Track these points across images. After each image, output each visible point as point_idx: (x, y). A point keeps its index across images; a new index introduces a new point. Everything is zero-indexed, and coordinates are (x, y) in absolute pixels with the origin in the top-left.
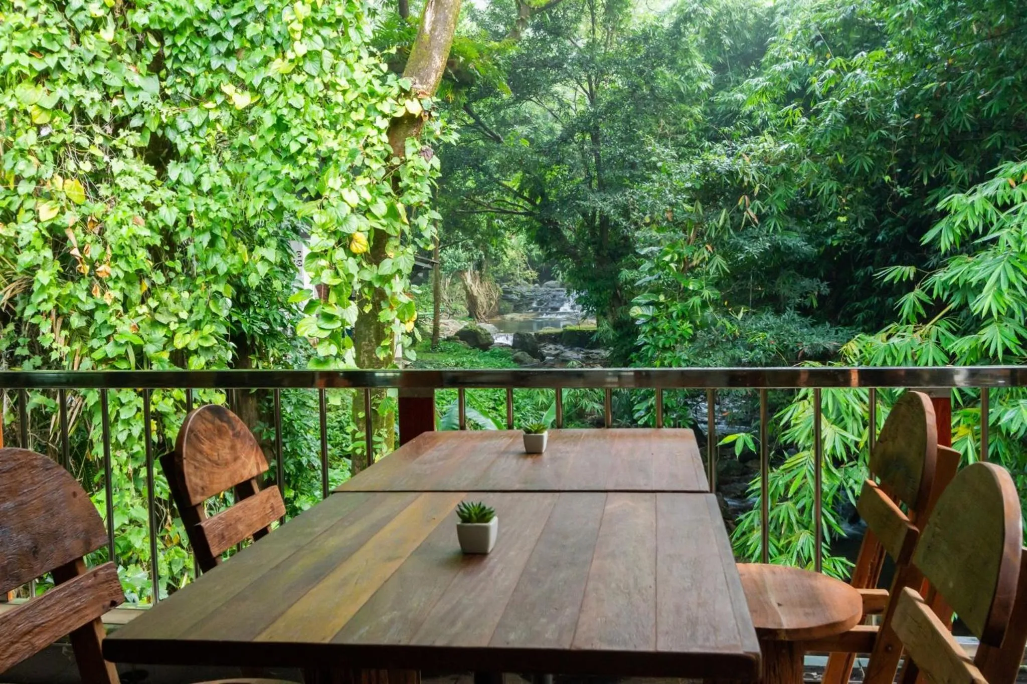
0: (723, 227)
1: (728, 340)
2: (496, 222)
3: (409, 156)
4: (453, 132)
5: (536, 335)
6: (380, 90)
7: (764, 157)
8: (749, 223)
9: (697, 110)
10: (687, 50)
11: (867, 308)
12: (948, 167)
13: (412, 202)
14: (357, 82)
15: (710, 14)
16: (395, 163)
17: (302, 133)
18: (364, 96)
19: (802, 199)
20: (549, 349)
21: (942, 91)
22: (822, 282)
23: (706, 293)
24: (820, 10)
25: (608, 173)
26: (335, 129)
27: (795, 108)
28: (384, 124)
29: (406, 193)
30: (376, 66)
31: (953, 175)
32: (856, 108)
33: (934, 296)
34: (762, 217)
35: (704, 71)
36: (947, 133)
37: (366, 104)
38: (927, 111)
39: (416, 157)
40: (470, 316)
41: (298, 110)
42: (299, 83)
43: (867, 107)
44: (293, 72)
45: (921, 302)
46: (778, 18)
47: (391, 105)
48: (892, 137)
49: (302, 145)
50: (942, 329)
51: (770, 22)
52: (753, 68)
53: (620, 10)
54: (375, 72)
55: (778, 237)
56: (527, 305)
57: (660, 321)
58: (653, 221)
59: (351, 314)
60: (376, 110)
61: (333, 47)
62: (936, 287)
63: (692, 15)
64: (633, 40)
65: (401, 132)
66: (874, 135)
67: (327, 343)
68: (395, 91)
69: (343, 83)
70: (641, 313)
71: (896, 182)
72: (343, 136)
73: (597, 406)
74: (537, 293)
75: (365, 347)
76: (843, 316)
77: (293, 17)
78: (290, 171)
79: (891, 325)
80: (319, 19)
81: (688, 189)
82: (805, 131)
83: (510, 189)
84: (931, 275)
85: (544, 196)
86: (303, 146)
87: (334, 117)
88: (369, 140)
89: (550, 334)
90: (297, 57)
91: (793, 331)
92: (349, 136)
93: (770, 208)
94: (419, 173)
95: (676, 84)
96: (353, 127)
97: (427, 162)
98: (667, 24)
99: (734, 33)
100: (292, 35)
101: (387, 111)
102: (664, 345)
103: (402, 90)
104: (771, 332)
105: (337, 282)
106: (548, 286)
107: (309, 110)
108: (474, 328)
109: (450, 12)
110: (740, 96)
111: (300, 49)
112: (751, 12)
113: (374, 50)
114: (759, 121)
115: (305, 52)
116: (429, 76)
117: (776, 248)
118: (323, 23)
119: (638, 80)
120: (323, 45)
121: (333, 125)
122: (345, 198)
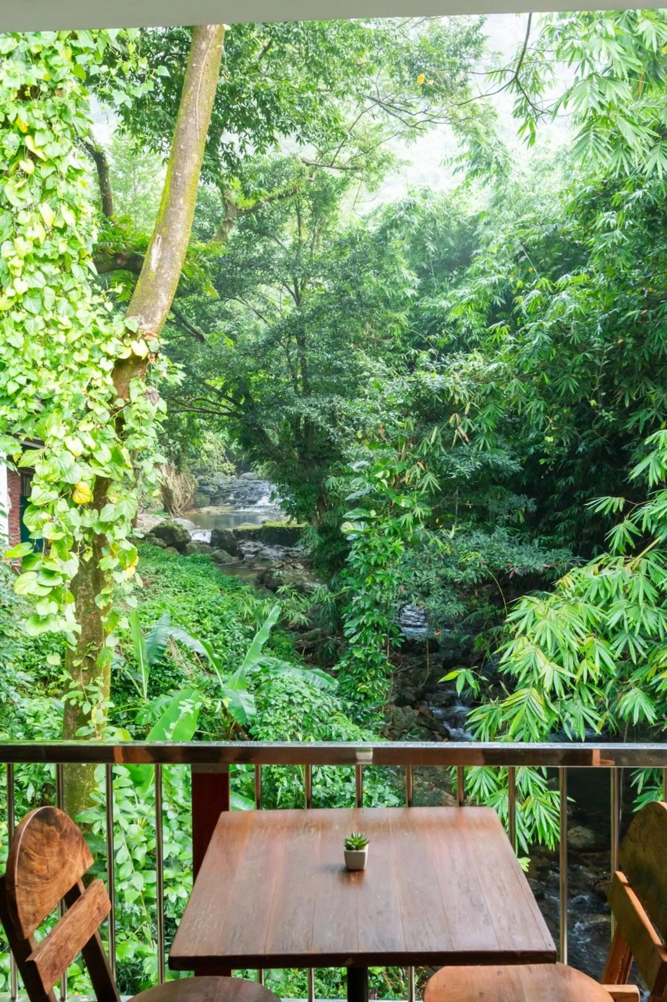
0: (433, 445)
1: (440, 558)
2: (198, 421)
3: (134, 398)
4: (178, 372)
5: (235, 531)
6: (105, 330)
7: (473, 375)
8: (459, 441)
9: (402, 316)
10: (393, 256)
11: (569, 518)
12: (648, 390)
13: (137, 447)
14: (81, 321)
15: (416, 222)
16: (119, 406)
17: (21, 373)
18: (88, 337)
19: (510, 417)
20: (248, 547)
21: (643, 318)
22: (529, 498)
23: (418, 511)
24: (524, 227)
25: (315, 379)
26: (57, 370)
27: (502, 325)
28: (109, 365)
29: (130, 437)
30: (101, 305)
31: (653, 398)
32: (561, 330)
33: (643, 529)
34: (472, 435)
35: (410, 278)
36: (647, 359)
37: (90, 344)
38: (629, 337)
39: (141, 400)
40: (165, 510)
41: (16, 350)
42: (18, 321)
43: (572, 330)
44: (13, 309)
45: (630, 532)
46: (480, 227)
47: (117, 346)
48: (597, 361)
49: (20, 385)
50: (651, 563)
51: (474, 231)
52: (455, 273)
53: (326, 212)
54: (100, 311)
55: (487, 455)
56: (224, 497)
57: (372, 538)
58: (365, 437)
59: (71, 567)
60: (100, 350)
61: (54, 283)
62: (645, 519)
63: (399, 222)
64: (340, 244)
65: (126, 373)
66: (579, 358)
67: (47, 600)
68: (120, 332)
69: (66, 322)
70: (352, 529)
71: (600, 406)
72: (65, 378)
73: (303, 617)
74: (233, 485)
75: (82, 592)
76: (545, 524)
77: (13, 253)
78: (8, 412)
79: (602, 556)
80: (41, 255)
81: (399, 405)
82: (514, 351)
83: (212, 389)
84: (639, 507)
85: (248, 396)
86: (22, 387)
87: (55, 357)
88: (94, 383)
89: (249, 531)
90: (17, 294)
91: (503, 550)
92: (72, 378)
93: (480, 426)
94: (144, 416)
95: (382, 289)
96: (75, 368)
97: (153, 405)
98: (373, 228)
99: (438, 239)
100: (12, 271)
101: (112, 352)
102: (376, 562)
103: (128, 330)
104: (482, 552)
105: (59, 536)
106: (245, 478)
107: (29, 349)
108: (170, 524)
109: (177, 249)
110: (444, 304)
111: (21, 286)
112: (455, 220)
113: (99, 288)
114: (464, 330)
115: (26, 289)
116: (154, 314)
117: (486, 466)
118: (45, 259)
119: (346, 285)
120: (44, 281)
121: (55, 366)
122: (68, 447)
